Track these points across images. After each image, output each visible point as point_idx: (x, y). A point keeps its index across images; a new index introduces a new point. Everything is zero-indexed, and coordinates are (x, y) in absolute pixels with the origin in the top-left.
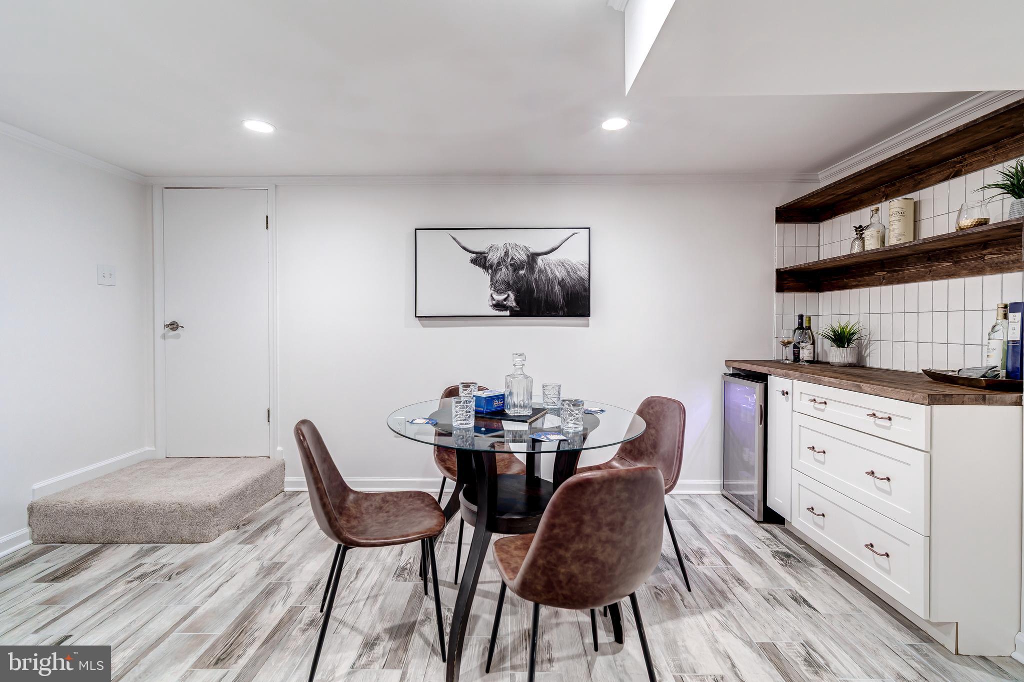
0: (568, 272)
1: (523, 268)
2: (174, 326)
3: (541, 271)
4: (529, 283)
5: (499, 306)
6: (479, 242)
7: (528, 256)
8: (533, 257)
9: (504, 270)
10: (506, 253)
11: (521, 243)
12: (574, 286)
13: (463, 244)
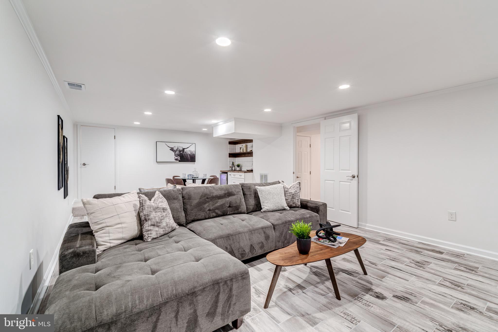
0: (191, 153)
1: (181, 152)
2: (84, 164)
3: (185, 152)
4: (183, 155)
5: (176, 160)
6: (172, 145)
7: (183, 149)
8: (184, 149)
9: (177, 152)
10: (178, 148)
11: (181, 146)
12: (192, 156)
13: (168, 146)
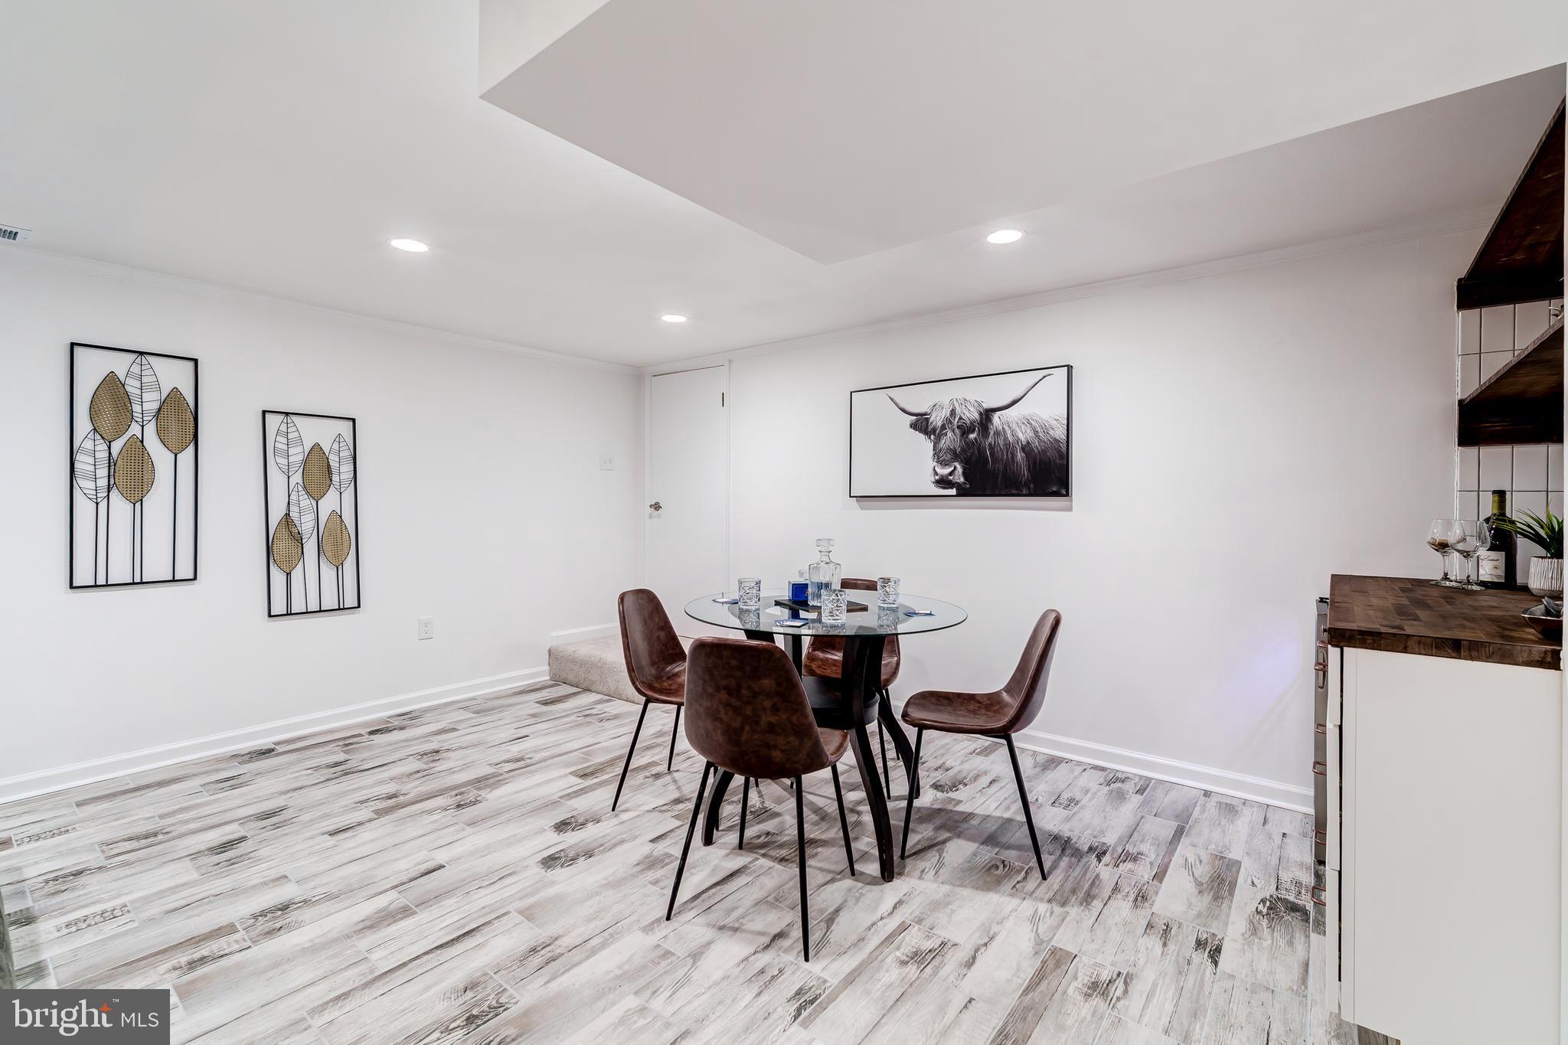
0: (1036, 432)
1: (973, 431)
3: (997, 433)
4: (981, 451)
5: (943, 482)
6: (920, 401)
7: (981, 414)
8: (987, 414)
9: (950, 434)
10: (953, 412)
11: (972, 397)
12: (1044, 451)
13: (902, 405)
